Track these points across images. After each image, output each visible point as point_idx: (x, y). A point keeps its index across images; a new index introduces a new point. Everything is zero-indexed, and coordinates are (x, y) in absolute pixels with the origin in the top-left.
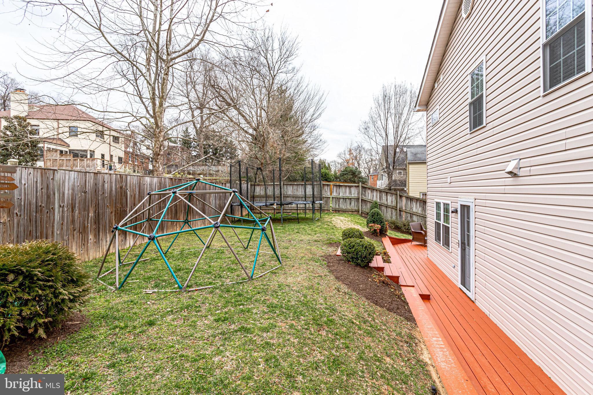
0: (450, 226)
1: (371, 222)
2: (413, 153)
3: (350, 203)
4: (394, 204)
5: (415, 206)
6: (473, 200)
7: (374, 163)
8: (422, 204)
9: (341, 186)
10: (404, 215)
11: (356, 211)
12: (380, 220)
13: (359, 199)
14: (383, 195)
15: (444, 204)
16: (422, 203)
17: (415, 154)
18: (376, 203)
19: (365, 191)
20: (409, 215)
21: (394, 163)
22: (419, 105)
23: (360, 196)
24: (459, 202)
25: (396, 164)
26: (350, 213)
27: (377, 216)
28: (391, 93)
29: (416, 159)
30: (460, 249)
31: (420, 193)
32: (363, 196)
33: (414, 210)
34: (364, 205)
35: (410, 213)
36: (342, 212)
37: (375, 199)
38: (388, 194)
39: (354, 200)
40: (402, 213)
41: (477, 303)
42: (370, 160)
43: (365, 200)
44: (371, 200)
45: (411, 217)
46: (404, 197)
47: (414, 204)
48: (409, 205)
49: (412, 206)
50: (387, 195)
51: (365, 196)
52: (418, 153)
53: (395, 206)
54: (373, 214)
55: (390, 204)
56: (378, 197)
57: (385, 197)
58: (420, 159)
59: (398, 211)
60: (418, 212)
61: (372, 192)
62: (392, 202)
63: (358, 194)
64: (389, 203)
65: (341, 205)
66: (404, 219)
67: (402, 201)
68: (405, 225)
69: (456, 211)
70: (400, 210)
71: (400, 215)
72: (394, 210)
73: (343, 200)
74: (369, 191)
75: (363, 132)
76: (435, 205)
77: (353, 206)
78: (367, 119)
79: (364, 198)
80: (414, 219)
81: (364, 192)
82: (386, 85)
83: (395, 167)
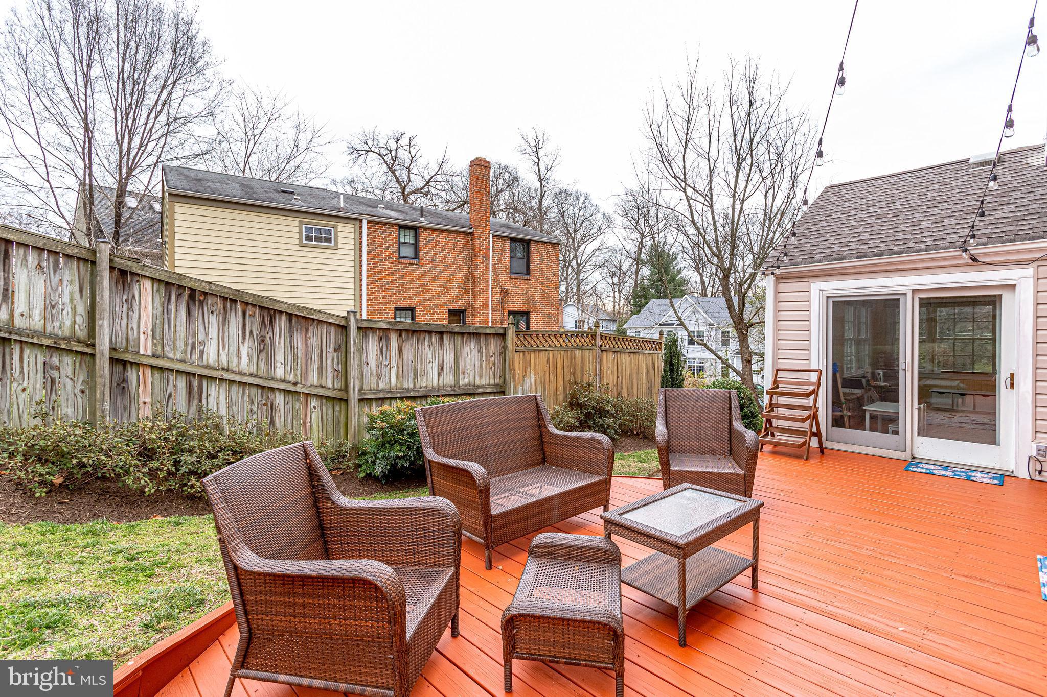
4: (72, 323)
5: (214, 332)
8: (254, 323)
10: (143, 387)
16: (257, 319)
20: (181, 383)
33: (213, 354)
35: (187, 374)
40: (130, 376)
45: (194, 394)
46: (147, 284)
47: (213, 321)
48: (181, 329)
49: (201, 337)
53: (81, 333)
59: (103, 365)
60: (233, 365)
66: (146, 411)
67: (130, 302)
68: (147, 453)
70: (113, 361)
71: (119, 388)
72: (68, 364)
80: (212, 405)
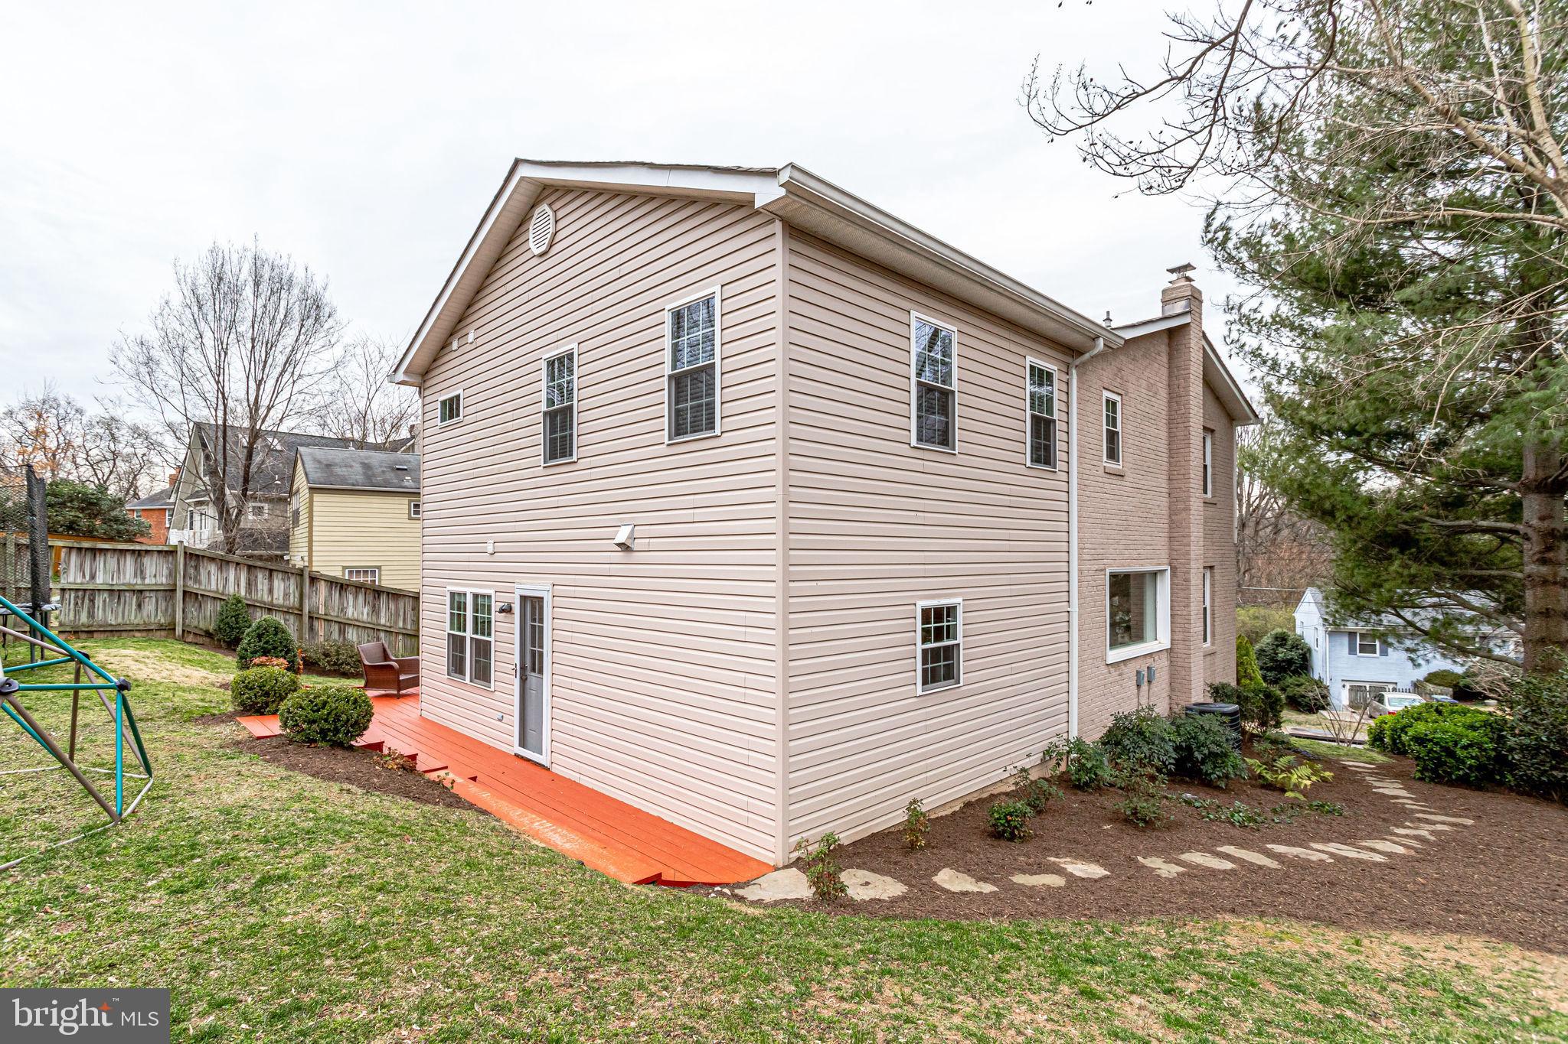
0: (492, 639)
1: (255, 652)
2: (319, 462)
3: (139, 606)
4: (293, 600)
5: (351, 603)
6: (549, 587)
7: (122, 466)
8: (370, 598)
9: (101, 550)
10: (321, 628)
11: (161, 628)
12: (285, 647)
13: (174, 591)
14: (260, 576)
15: (476, 596)
16: (372, 596)
17: (328, 466)
18: (239, 601)
19: (196, 568)
20: (336, 627)
21: (246, 480)
22: (406, 372)
23: (180, 583)
24: (516, 591)
25: (251, 485)
26: (138, 634)
27: (276, 634)
28: (242, 277)
29: (332, 479)
30: (517, 682)
31: (344, 568)
32: (190, 583)
33: (350, 612)
34: (192, 610)
35: (340, 623)
36: (102, 636)
37: (231, 589)
38: (275, 574)
39: (153, 594)
40: (316, 623)
41: (555, 769)
42: (109, 456)
43: (197, 594)
44: (217, 592)
45: (342, 632)
46: (323, 583)
47: (351, 598)
48: (337, 601)
49: (345, 605)
50: (271, 576)
51: (197, 580)
52: (336, 465)
53: (297, 605)
54: (260, 631)
55: (281, 601)
56: (243, 584)
57: (266, 582)
58: (344, 481)
59: (306, 619)
60: (360, 618)
61: (220, 569)
62: (286, 595)
63: (172, 574)
64: (278, 597)
65: (99, 614)
66: (322, 639)
67: (316, 591)
68: (326, 655)
69: (507, 610)
70: (311, 618)
71: (311, 628)
72: (292, 618)
73: (110, 596)
74: (213, 568)
75: (132, 373)
76: (448, 599)
77: (152, 611)
78: (153, 337)
79: (193, 586)
80: (350, 637)
81: (192, 571)
82: (223, 245)
83: (249, 493)
